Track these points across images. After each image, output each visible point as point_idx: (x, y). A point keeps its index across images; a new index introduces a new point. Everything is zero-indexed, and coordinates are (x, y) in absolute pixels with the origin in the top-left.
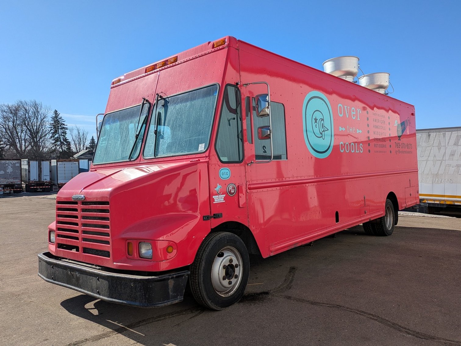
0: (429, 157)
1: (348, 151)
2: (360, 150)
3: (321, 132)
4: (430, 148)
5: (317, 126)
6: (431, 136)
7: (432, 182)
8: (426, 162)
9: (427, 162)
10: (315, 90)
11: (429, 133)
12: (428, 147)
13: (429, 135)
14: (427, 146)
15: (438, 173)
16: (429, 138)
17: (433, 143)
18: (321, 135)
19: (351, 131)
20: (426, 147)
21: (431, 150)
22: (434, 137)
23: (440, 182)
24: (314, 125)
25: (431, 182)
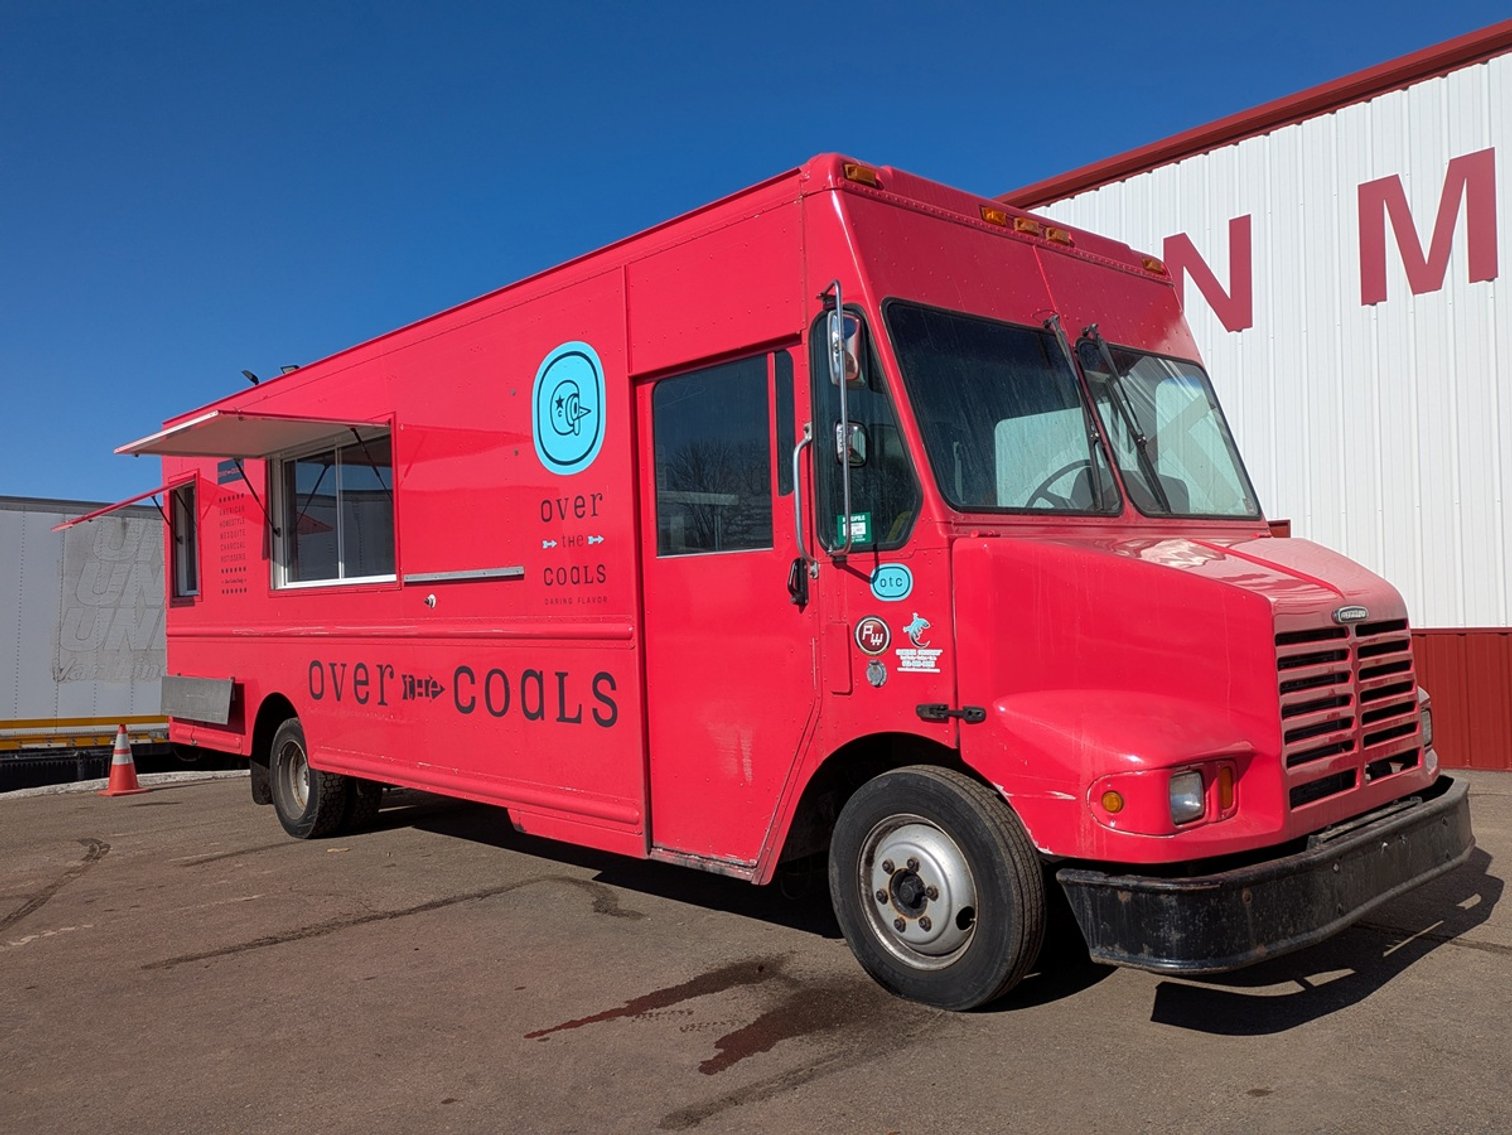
0: (122, 594)
4: (128, 566)
6: (130, 528)
7: (132, 677)
8: (112, 610)
9: (115, 613)
11: (123, 517)
12: (120, 562)
13: (125, 525)
14: (116, 559)
15: (149, 646)
16: (125, 534)
17: (138, 550)
20: (115, 562)
21: (129, 572)
22: (141, 530)
23: (155, 676)
25: (128, 677)
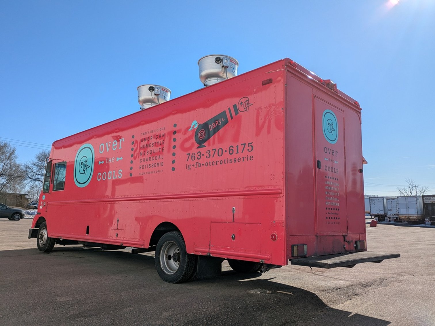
1: (104, 179)
2: (119, 176)
3: (84, 170)
5: (82, 167)
10: (83, 144)
18: (84, 172)
19: (110, 161)
24: (80, 166)
